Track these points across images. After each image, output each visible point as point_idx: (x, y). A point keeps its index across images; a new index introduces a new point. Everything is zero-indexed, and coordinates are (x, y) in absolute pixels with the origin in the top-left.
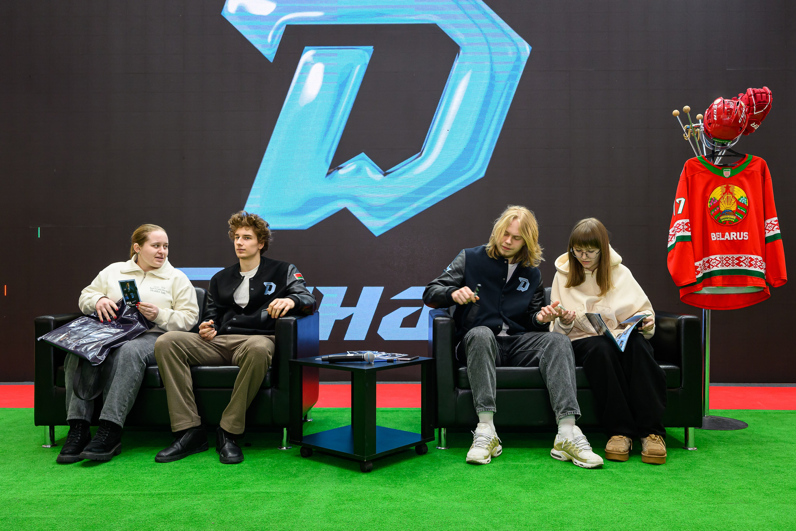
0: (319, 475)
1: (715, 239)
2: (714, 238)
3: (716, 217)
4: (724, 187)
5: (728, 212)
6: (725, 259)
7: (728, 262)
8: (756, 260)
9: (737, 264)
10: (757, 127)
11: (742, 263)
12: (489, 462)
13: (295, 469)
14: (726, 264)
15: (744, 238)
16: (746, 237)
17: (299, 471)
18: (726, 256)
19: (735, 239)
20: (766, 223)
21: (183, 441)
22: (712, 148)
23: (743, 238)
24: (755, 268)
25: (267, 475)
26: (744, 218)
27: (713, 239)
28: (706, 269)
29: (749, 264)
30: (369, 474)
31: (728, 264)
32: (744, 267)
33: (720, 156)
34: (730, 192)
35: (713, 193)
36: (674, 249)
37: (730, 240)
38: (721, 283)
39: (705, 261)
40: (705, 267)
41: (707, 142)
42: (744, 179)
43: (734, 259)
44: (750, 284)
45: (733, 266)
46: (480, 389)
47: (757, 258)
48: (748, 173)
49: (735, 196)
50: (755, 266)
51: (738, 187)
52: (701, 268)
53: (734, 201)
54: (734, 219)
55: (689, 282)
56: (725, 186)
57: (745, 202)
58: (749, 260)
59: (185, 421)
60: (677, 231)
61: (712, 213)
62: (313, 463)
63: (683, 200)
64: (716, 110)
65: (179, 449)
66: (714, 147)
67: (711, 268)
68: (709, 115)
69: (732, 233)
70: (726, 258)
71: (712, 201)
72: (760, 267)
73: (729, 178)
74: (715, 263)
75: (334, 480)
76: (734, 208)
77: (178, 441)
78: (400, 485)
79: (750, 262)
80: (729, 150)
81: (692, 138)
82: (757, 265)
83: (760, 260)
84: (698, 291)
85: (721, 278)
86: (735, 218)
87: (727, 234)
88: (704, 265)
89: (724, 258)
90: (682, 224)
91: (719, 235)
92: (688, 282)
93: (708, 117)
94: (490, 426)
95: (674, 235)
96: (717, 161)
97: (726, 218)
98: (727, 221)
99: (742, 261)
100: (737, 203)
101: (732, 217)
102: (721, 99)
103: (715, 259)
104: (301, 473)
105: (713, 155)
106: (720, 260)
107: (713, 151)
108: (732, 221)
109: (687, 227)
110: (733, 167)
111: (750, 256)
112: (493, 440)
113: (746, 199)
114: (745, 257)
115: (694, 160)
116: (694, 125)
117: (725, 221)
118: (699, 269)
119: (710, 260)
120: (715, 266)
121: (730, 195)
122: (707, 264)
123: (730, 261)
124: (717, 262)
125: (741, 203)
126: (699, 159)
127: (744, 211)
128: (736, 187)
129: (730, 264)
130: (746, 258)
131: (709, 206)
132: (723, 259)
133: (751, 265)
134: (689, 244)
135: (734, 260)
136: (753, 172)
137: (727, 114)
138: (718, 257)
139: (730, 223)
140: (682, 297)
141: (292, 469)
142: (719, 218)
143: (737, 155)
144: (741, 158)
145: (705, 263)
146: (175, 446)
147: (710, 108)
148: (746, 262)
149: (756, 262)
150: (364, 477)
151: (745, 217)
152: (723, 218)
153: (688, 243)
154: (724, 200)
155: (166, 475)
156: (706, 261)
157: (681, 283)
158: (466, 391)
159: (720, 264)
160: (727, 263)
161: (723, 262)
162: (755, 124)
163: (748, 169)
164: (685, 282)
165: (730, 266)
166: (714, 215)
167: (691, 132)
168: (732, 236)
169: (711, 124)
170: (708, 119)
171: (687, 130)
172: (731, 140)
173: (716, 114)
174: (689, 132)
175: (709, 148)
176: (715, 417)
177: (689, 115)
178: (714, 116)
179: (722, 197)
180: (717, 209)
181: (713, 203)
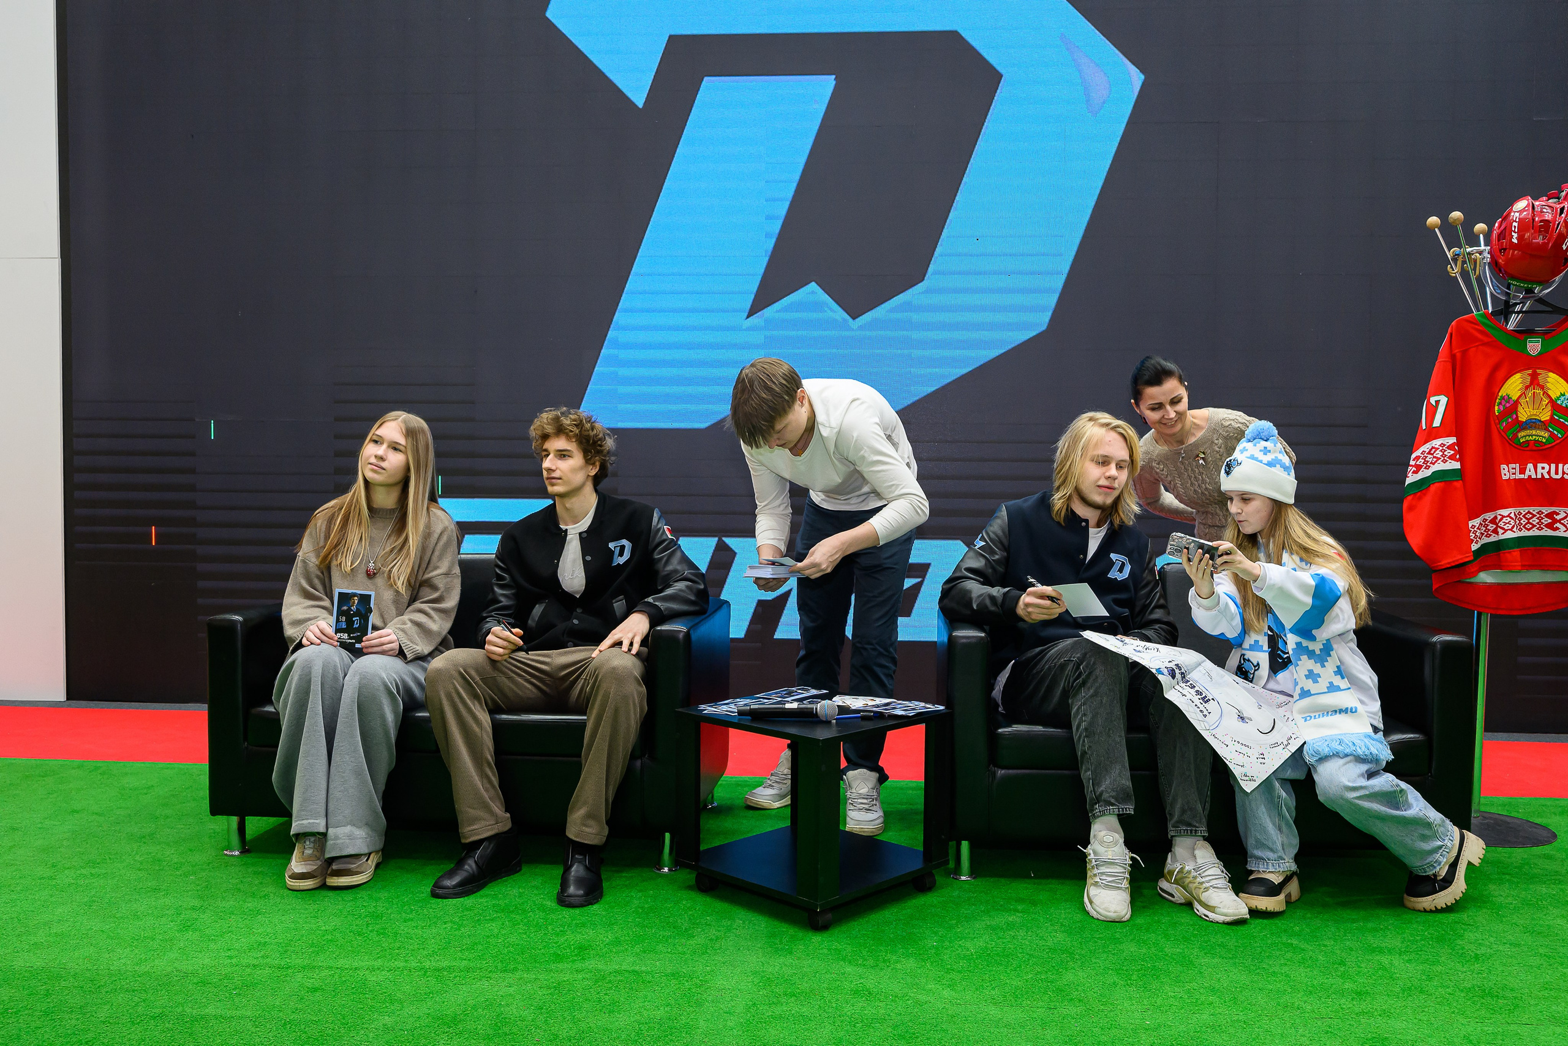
0: (732, 934)
1: (1507, 477)
2: (1505, 475)
3: (1510, 434)
4: (1528, 374)
5: (1534, 423)
6: (1524, 516)
7: (1531, 521)
9: (1545, 526)
11: (1558, 525)
13: (687, 919)
14: (1526, 526)
15: (1565, 476)
17: (694, 924)
18: (1527, 509)
19: (1547, 476)
21: (480, 857)
22: (1505, 296)
23: (1563, 474)
25: (634, 930)
26: (1566, 436)
27: (1504, 478)
28: (1488, 536)
30: (825, 935)
31: (1531, 526)
32: (1562, 531)
33: (1518, 313)
34: (1538, 385)
35: (1506, 385)
37: (1537, 479)
38: (1518, 564)
39: (1486, 520)
40: (1487, 532)
41: (1494, 284)
43: (1542, 516)
45: (1540, 530)
49: (1550, 393)
51: (1555, 375)
52: (1476, 535)
53: (1547, 401)
54: (1545, 437)
55: (1457, 560)
56: (1530, 371)
59: (483, 823)
61: (1502, 425)
62: (719, 905)
63: (1443, 400)
64: (1516, 222)
65: (473, 872)
66: (1508, 294)
67: (1499, 534)
68: (1502, 232)
69: (1540, 466)
70: (1526, 514)
71: (1504, 402)
73: (1538, 356)
74: (1506, 523)
75: (759, 945)
76: (1545, 416)
77: (470, 856)
78: (884, 961)
80: (1541, 301)
81: (1465, 274)
84: (1470, 577)
85: (1519, 553)
86: (1547, 435)
87: (1530, 466)
88: (1486, 528)
89: (1524, 513)
90: (1441, 448)
91: (1515, 469)
93: (1501, 236)
96: (1512, 323)
97: (1529, 436)
98: (1531, 440)
99: (1559, 521)
100: (1553, 407)
101: (1543, 433)
102: (1528, 200)
103: (1508, 516)
104: (697, 928)
105: (1506, 310)
106: (1515, 518)
107: (1507, 303)
108: (1543, 442)
109: (1452, 452)
110: (1546, 335)
114: (1566, 513)
115: (1466, 320)
116: (1469, 250)
117: (1528, 441)
118: (1472, 536)
119: (1499, 517)
120: (1508, 530)
121: (1538, 391)
122: (1491, 525)
123: (1534, 519)
124: (1512, 522)
125: (1560, 406)
126: (1477, 317)
127: (1566, 423)
128: (1551, 374)
129: (1535, 526)
130: (1567, 515)
131: (1496, 412)
132: (1521, 516)
134: (1458, 486)
135: (1542, 518)
137: (1540, 231)
138: (1513, 511)
139: (1536, 445)
140: (1435, 590)
141: (681, 919)
142: (1515, 435)
143: (1556, 310)
144: (1563, 317)
145: (1487, 523)
146: (466, 867)
147: (1505, 218)
148: (1566, 522)
150: (817, 939)
152: (1523, 436)
153: (1454, 484)
154: (1528, 399)
155: (449, 925)
156: (1489, 519)
157: (1439, 565)
158: (1012, 772)
159: (1517, 526)
160: (1529, 523)
161: (1520, 522)
165: (1533, 529)
166: (1506, 430)
167: (1464, 262)
168: (1539, 470)
169: (1505, 249)
170: (1499, 240)
171: (1455, 260)
172: (1545, 282)
173: (1516, 231)
174: (1459, 263)
175: (1499, 296)
176: (1491, 818)
177: (1460, 228)
178: (1513, 234)
179: (1523, 394)
180: (1512, 417)
181: (1505, 405)
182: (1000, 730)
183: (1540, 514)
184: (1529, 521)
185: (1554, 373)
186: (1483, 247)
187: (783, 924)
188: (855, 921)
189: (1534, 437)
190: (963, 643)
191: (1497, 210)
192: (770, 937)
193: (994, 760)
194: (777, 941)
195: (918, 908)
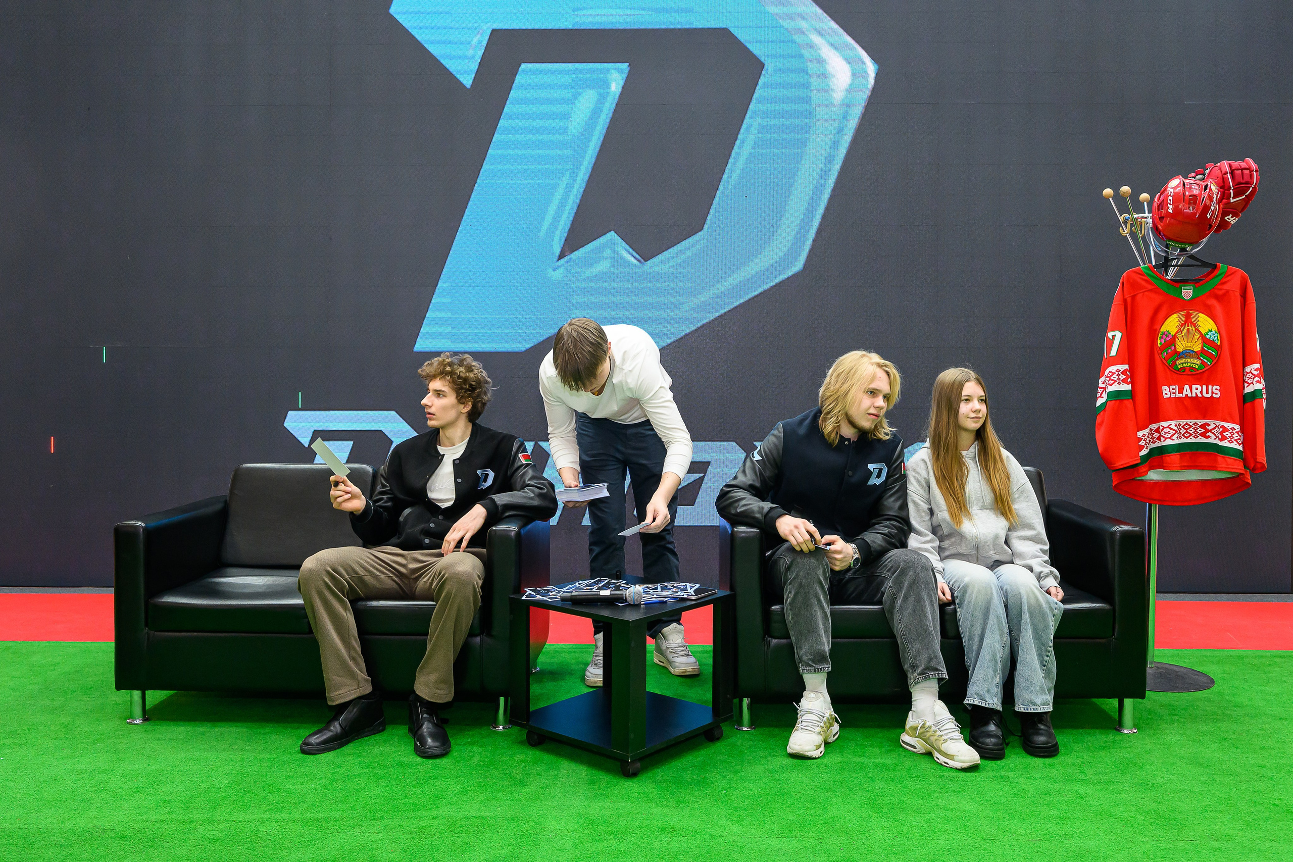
0: (558, 782)
1: (1168, 396)
2: (1166, 394)
4: (1183, 315)
5: (1188, 353)
6: (1183, 427)
7: (1188, 431)
8: (1231, 431)
9: (1199, 434)
10: (1235, 221)
11: (1209, 434)
12: (822, 753)
13: (521, 770)
14: (1185, 435)
15: (1214, 395)
16: (1216, 394)
17: (527, 774)
18: (1185, 421)
19: (1200, 395)
20: (1246, 372)
21: (345, 719)
22: (1165, 253)
23: (1212, 394)
24: (1230, 443)
25: (478, 780)
26: (1213, 363)
27: (1165, 396)
28: (1154, 442)
29: (1220, 436)
30: (635, 781)
31: (1188, 435)
32: (1212, 439)
33: (1174, 266)
34: (1191, 323)
35: (1166, 324)
36: (1105, 410)
37: (1192, 397)
38: (1178, 465)
39: (1152, 430)
40: (1153, 439)
41: (1156, 243)
42: (1213, 302)
43: (1197, 426)
44: (1222, 467)
45: (1196, 438)
46: (806, 638)
47: (1233, 428)
48: (1220, 293)
49: (1200, 329)
50: (1230, 439)
51: (1204, 315)
52: (1146, 441)
53: (1198, 336)
54: (1198, 364)
55: (1128, 463)
56: (1185, 312)
57: (1216, 338)
58: (1221, 430)
59: (348, 688)
60: (1109, 383)
61: (1164, 355)
62: (547, 758)
63: (1118, 335)
64: (1171, 196)
65: (337, 732)
66: (1167, 252)
67: (1162, 441)
68: (1161, 203)
69: (1194, 387)
70: (1185, 425)
71: (1165, 337)
72: (1239, 441)
73: (1190, 301)
74: (1166, 433)
76: (1197, 348)
77: (336, 719)
79: (1221, 433)
80: (1192, 257)
81: (1133, 235)
82: (1233, 438)
83: (1237, 430)
84: (1141, 476)
85: (1179, 456)
86: (1199, 362)
87: (1187, 387)
88: (1152, 436)
89: (1183, 424)
90: (1117, 373)
91: (1175, 389)
92: (1125, 464)
93: (1159, 207)
94: (824, 696)
95: (1105, 389)
96: (1171, 274)
97: (1185, 363)
98: (1187, 367)
99: (1210, 431)
100: (1202, 340)
101: (1195, 361)
102: (1179, 179)
103: (1168, 427)
104: (530, 778)
105: (1165, 264)
106: (1175, 428)
107: (1166, 258)
108: (1194, 368)
109: (1124, 377)
110: (1196, 283)
111: (1222, 423)
112: (828, 718)
113: (1216, 335)
114: (1215, 424)
115: (1135, 272)
116: (1136, 216)
117: (1184, 367)
118: (1142, 443)
119: (1161, 428)
120: (1169, 438)
121: (1192, 328)
122: (1156, 434)
123: (1191, 429)
124: (1172, 432)
125: (1209, 340)
126: (1144, 270)
127: (1214, 353)
128: (1201, 315)
129: (1191, 435)
130: (1217, 426)
131: (1159, 344)
132: (1180, 427)
133: (1223, 438)
134: (1129, 404)
135: (1197, 429)
136: (1228, 291)
137: (1190, 204)
138: (1173, 424)
139: (1191, 370)
140: (1116, 485)
141: (517, 770)
142: (1174, 363)
143: (1204, 264)
144: (1209, 269)
145: (1152, 432)
146: (332, 728)
147: (1163, 193)
148: (1216, 432)
149: (1232, 434)
150: (629, 785)
151: (1215, 363)
152: (1181, 363)
153: (1126, 402)
154: (1183, 334)
156: (1155, 429)
157: (1115, 465)
158: (784, 641)
159: (1176, 435)
160: (1187, 432)
161: (1180, 432)
162: (1232, 217)
163: (1220, 287)
164: (1121, 463)
165: (1190, 437)
166: (1167, 359)
167: (1132, 225)
168: (1194, 390)
169: (1163, 217)
170: (1158, 210)
171: (1125, 223)
172: (1195, 243)
173: (1171, 203)
174: (1129, 225)
175: (1160, 253)
176: (1162, 668)
177: (1128, 200)
178: (1169, 205)
179: (1180, 331)
180: (1171, 348)
181: (1165, 339)
182: (773, 608)
183: (1196, 425)
184: (1187, 431)
185: (1203, 313)
186: (1147, 214)
187: (600, 773)
188: (659, 768)
189: (1189, 364)
190: (743, 537)
191: (1157, 186)
192: (590, 784)
193: (768, 632)
194: (596, 788)
195: (709, 756)
